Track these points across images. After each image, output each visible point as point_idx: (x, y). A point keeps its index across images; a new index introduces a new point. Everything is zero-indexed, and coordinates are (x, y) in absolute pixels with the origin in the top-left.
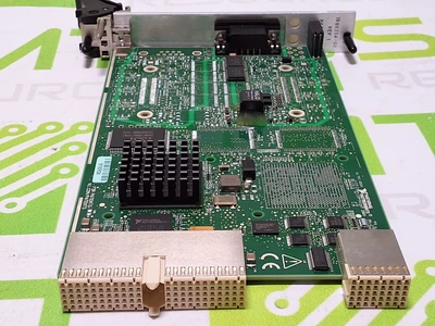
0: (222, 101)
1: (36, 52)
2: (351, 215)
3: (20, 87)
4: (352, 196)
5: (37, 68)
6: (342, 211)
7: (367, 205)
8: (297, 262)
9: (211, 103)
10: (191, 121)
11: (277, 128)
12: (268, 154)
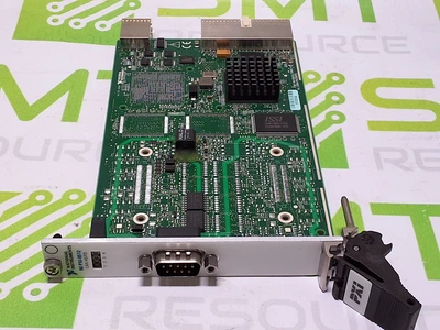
0: (210, 167)
1: (64, 98)
2: (134, 68)
3: (48, 142)
4: (128, 79)
5: (64, 119)
6: (138, 70)
7: (122, 74)
8: (173, 45)
9: (220, 164)
10: (236, 143)
11: (166, 136)
12: (177, 111)
